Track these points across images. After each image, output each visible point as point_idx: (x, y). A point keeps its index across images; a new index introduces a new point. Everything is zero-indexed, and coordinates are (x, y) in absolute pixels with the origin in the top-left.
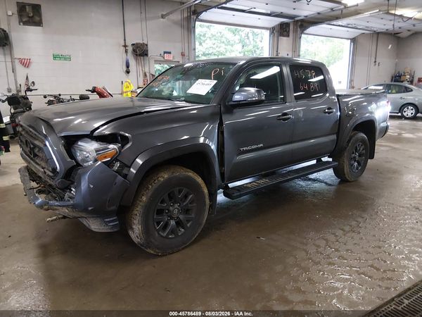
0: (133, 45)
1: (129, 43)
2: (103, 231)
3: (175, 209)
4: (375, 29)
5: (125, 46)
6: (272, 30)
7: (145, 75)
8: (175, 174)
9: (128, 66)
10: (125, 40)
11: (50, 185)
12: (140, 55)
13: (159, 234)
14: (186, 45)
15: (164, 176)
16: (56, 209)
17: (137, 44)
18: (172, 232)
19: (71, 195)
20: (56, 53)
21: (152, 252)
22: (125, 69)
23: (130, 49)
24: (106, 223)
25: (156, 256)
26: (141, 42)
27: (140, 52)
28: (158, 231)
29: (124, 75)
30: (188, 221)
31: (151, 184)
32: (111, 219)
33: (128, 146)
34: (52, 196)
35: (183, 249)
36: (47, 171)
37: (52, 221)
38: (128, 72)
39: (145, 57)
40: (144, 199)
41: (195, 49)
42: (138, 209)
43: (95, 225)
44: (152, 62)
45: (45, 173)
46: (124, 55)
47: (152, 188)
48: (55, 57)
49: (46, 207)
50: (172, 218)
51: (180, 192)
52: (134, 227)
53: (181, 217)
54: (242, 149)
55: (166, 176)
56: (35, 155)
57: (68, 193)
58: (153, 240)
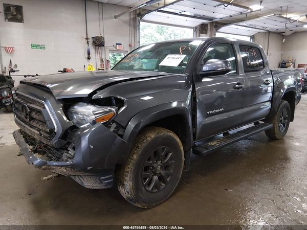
0: (93, 38)
1: (90, 36)
2: (97, 188)
3: (158, 166)
4: (269, 29)
5: (87, 39)
6: (195, 29)
7: (102, 61)
8: (160, 134)
9: (89, 54)
10: (87, 34)
11: (46, 146)
12: (99, 46)
13: (145, 189)
14: (133, 38)
15: (151, 136)
16: (53, 169)
17: (96, 37)
18: (156, 186)
19: (68, 155)
20: (33, 43)
21: (140, 206)
22: (87, 56)
23: (91, 41)
24: (101, 181)
25: (142, 209)
26: (99, 36)
27: (99, 43)
28: (145, 186)
29: (86, 60)
30: (168, 177)
31: (141, 144)
32: (107, 177)
33: (124, 108)
34: (47, 156)
35: (164, 202)
36: (43, 133)
37: (48, 179)
38: (89, 58)
39: (102, 47)
40: (135, 157)
41: (139, 42)
42: (129, 166)
43: (89, 183)
44: (107, 51)
45: (41, 135)
46: (86, 45)
47: (142, 146)
48: (33, 46)
49: (44, 167)
50: (155, 174)
51: (163, 150)
52: (126, 183)
53: (163, 173)
54: (209, 112)
55: (153, 136)
56: (32, 119)
57: (65, 154)
58: (141, 195)
